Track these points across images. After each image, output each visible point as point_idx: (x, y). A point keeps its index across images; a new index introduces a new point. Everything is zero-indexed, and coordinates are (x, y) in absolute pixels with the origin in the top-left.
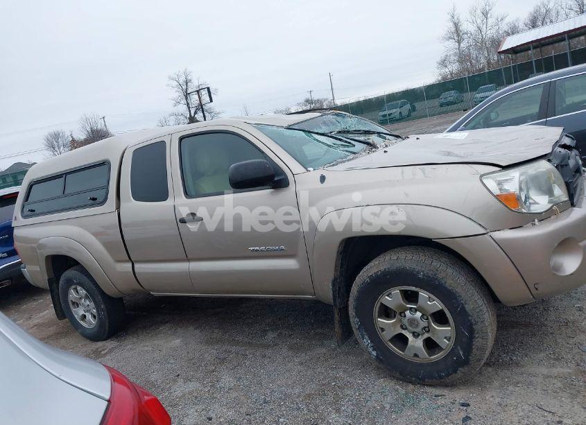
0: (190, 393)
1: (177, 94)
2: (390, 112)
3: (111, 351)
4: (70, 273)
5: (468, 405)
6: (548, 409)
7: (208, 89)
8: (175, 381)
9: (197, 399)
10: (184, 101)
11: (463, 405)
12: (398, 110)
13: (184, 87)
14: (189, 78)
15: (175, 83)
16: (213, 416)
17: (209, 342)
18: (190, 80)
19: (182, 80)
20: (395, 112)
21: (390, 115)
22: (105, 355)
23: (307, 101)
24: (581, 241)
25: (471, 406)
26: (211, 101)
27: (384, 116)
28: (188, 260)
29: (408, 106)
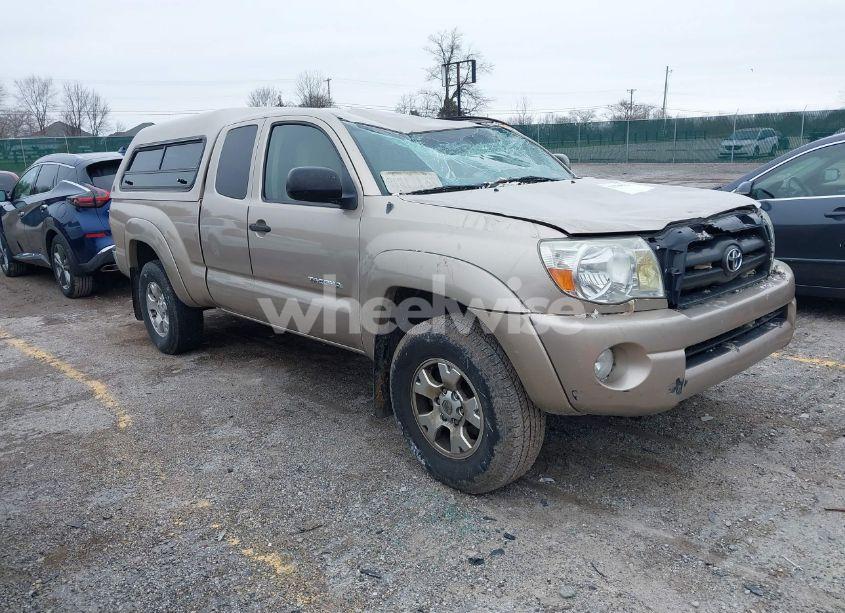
0: (232, 438)
1: (434, 63)
2: (739, 144)
3: (185, 371)
4: (149, 266)
5: (513, 538)
6: (600, 570)
7: (474, 62)
8: (224, 421)
9: (233, 447)
10: (441, 76)
11: (507, 536)
12: (755, 143)
13: (448, 55)
14: (457, 43)
15: (437, 47)
16: (236, 469)
17: (289, 390)
18: (458, 47)
19: (446, 45)
20: (749, 145)
21: (737, 148)
22: (176, 374)
23: (623, 104)
24: (649, 353)
25: (516, 541)
26: (474, 81)
27: (729, 148)
28: (254, 277)
29: (774, 140)
